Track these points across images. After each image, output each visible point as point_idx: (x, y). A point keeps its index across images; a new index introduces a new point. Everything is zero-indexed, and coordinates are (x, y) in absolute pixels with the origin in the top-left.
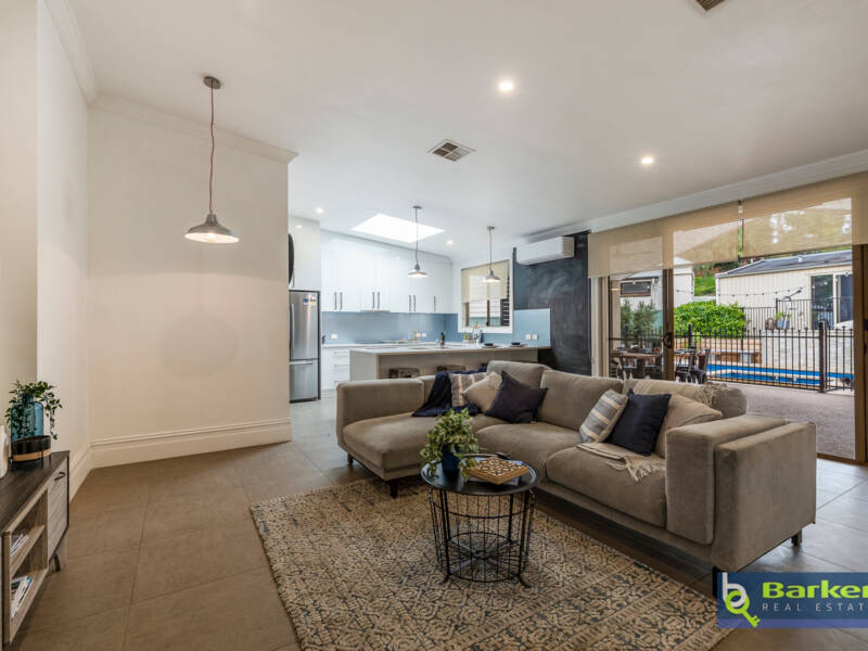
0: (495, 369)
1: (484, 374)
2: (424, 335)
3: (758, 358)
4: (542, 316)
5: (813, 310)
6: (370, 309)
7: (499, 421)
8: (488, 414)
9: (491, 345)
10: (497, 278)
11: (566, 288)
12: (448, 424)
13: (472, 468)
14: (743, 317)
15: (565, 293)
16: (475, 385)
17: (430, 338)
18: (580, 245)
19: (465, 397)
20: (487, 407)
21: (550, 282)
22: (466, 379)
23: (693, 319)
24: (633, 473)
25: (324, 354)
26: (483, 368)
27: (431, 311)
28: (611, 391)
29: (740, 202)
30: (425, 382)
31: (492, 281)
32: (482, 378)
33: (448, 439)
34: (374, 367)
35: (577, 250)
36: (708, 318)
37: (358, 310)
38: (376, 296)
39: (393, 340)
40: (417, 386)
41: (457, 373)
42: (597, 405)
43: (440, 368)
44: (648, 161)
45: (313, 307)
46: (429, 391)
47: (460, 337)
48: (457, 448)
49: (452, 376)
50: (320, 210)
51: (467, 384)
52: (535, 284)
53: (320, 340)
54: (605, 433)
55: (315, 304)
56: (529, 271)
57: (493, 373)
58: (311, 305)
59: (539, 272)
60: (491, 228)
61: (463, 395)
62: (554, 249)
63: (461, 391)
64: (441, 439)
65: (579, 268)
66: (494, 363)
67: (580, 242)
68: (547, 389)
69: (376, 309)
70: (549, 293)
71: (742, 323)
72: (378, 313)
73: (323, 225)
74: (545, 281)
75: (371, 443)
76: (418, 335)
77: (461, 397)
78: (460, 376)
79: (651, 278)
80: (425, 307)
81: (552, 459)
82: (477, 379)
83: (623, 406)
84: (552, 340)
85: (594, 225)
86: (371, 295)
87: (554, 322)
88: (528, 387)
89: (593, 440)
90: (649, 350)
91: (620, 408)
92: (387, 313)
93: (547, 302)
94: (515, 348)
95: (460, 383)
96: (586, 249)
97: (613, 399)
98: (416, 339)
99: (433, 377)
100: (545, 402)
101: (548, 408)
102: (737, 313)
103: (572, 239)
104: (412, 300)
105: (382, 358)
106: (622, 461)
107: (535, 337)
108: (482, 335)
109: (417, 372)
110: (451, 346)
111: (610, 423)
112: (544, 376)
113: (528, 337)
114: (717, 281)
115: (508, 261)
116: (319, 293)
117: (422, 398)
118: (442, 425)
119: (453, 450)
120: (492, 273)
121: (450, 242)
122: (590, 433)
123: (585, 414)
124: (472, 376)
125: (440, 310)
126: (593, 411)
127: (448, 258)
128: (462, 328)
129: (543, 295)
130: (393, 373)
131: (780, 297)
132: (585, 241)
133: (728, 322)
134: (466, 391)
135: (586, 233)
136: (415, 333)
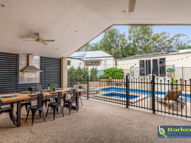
5: (140, 70)
14: (123, 72)
23: (110, 73)
36: (113, 73)
71: (122, 74)
79: (100, 60)
102: (121, 71)
114: (117, 61)
131: (131, 66)
133: (118, 74)
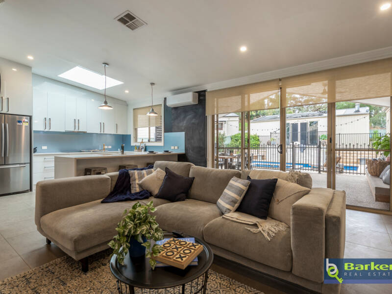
0: (160, 166)
1: (152, 169)
2: (110, 147)
3: (265, 157)
4: (181, 136)
6: (72, 129)
7: (166, 201)
8: (157, 197)
9: (153, 152)
10: (156, 113)
11: (193, 121)
12: (135, 215)
13: (159, 255)
14: (259, 140)
15: (193, 123)
16: (146, 177)
17: (114, 149)
18: (202, 98)
19: (140, 186)
20: (156, 191)
21: (185, 118)
22: (141, 173)
24: (266, 235)
25: (34, 159)
26: (150, 166)
27: (114, 132)
28: (235, 178)
29: (280, 80)
30: (111, 177)
31: (152, 115)
32: (151, 172)
33: (136, 231)
34: (73, 168)
35: (199, 100)
37: (63, 131)
38: (76, 122)
39: (89, 150)
40: (106, 180)
41: (135, 169)
42: (227, 187)
43: (121, 167)
44: (243, 49)
45: (26, 126)
46: (114, 183)
47: (132, 148)
48: (144, 237)
49: (131, 172)
50: (30, 58)
51: (141, 177)
52: (177, 118)
53: (32, 151)
54: (237, 205)
55: (27, 124)
56: (173, 111)
57: (159, 169)
58: (25, 125)
59: (179, 112)
60: (152, 84)
61: (138, 184)
62: (188, 99)
63: (137, 182)
64: (129, 232)
65: (201, 110)
66: (158, 162)
67: (201, 96)
68: (194, 178)
69: (76, 130)
70: (184, 124)
71: (258, 142)
72: (79, 133)
73: (35, 70)
74: (182, 117)
75: (64, 231)
76: (106, 147)
77: (137, 186)
78: (136, 172)
79: (222, 121)
80: (110, 130)
81: (207, 228)
82: (148, 174)
83: (248, 187)
84: (186, 149)
85: (209, 87)
86: (73, 121)
87: (188, 139)
88: (183, 177)
89: (230, 210)
90: (229, 154)
91: (245, 188)
92: (84, 133)
93: (183, 128)
94: (166, 154)
95: (137, 177)
96: (205, 100)
97: (239, 183)
98: (104, 149)
99: (117, 173)
100: (193, 186)
101: (195, 190)
102: (257, 138)
103: (197, 94)
104: (102, 125)
105: (79, 161)
106: (255, 225)
107: (176, 148)
108: (146, 147)
109: (105, 170)
110: (128, 153)
111: (239, 199)
112: (191, 170)
113: (172, 148)
114: (251, 124)
115: (161, 105)
116: (31, 117)
117: (109, 189)
118: (129, 217)
119: (140, 240)
120: (153, 110)
121: (127, 92)
122: (228, 206)
123: (220, 193)
124: (144, 172)
125: (120, 132)
126: (226, 191)
127: (125, 102)
128: (133, 144)
129: (181, 124)
130: (87, 172)
131: (272, 131)
132: (205, 96)
134: (140, 182)
135: (205, 91)
136: (104, 146)
